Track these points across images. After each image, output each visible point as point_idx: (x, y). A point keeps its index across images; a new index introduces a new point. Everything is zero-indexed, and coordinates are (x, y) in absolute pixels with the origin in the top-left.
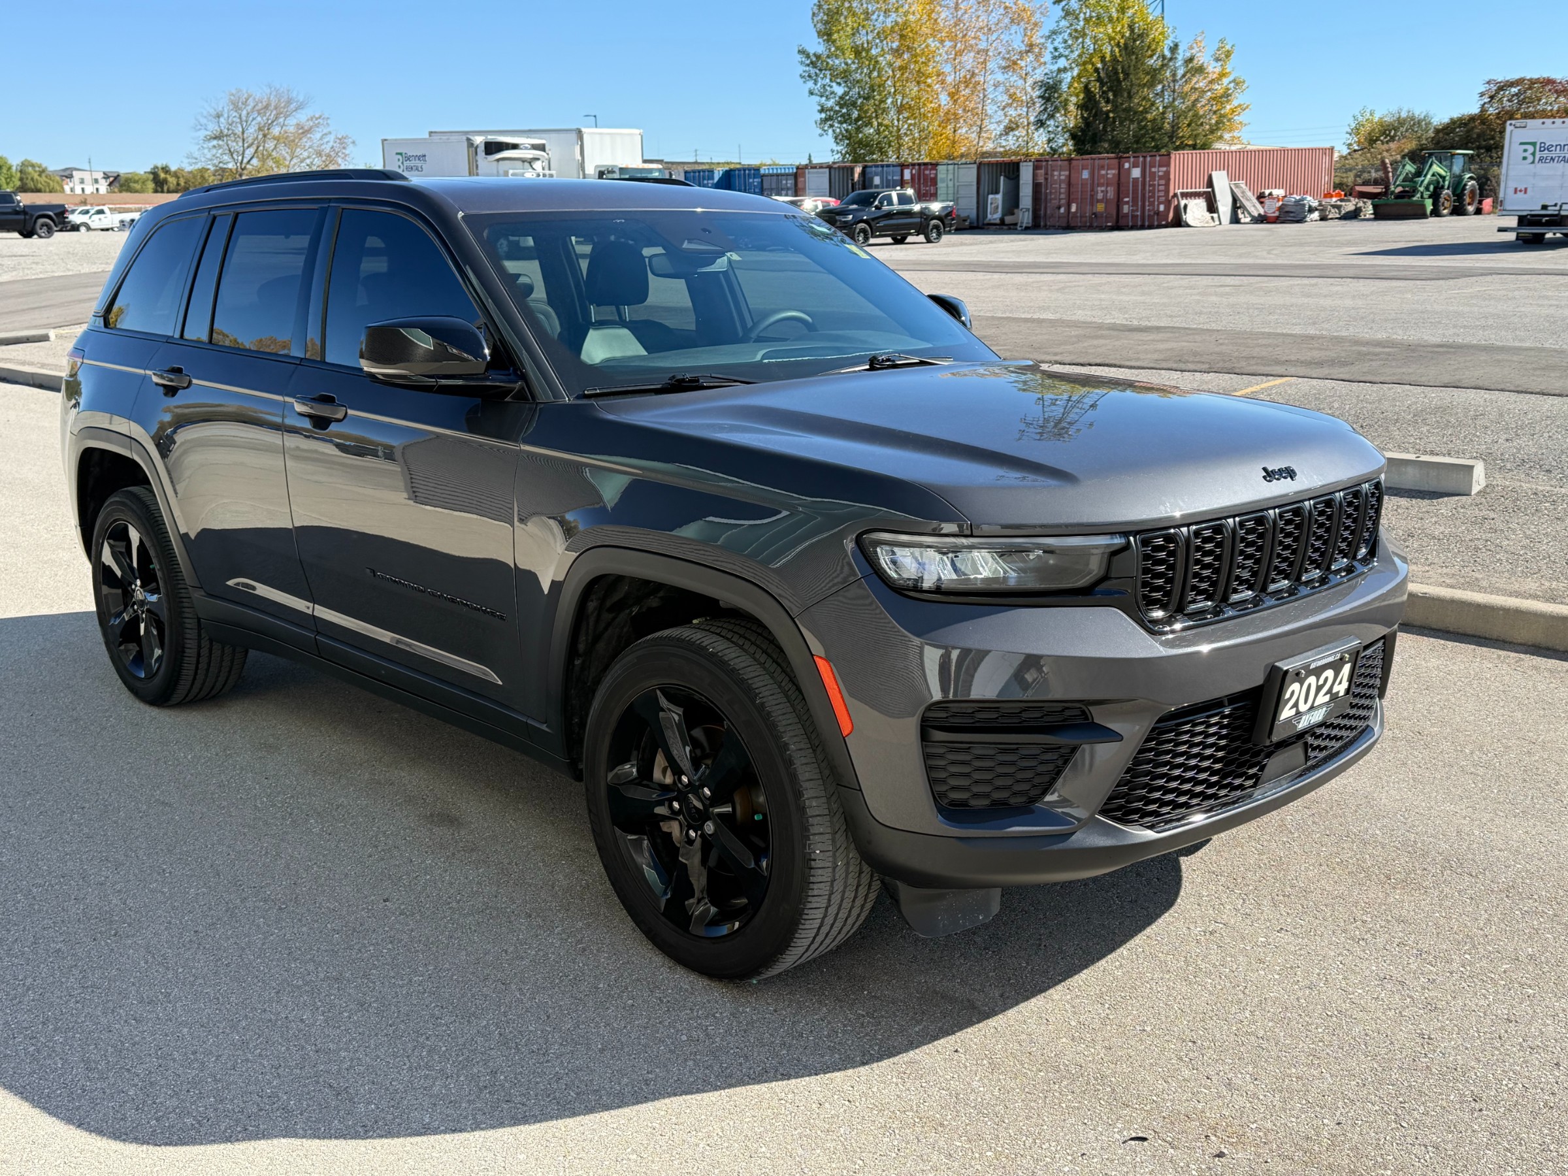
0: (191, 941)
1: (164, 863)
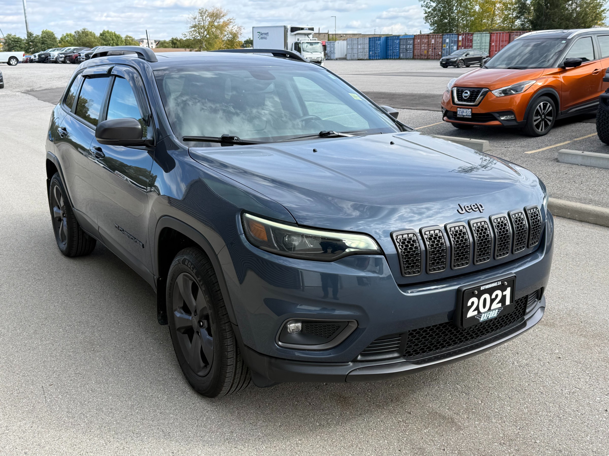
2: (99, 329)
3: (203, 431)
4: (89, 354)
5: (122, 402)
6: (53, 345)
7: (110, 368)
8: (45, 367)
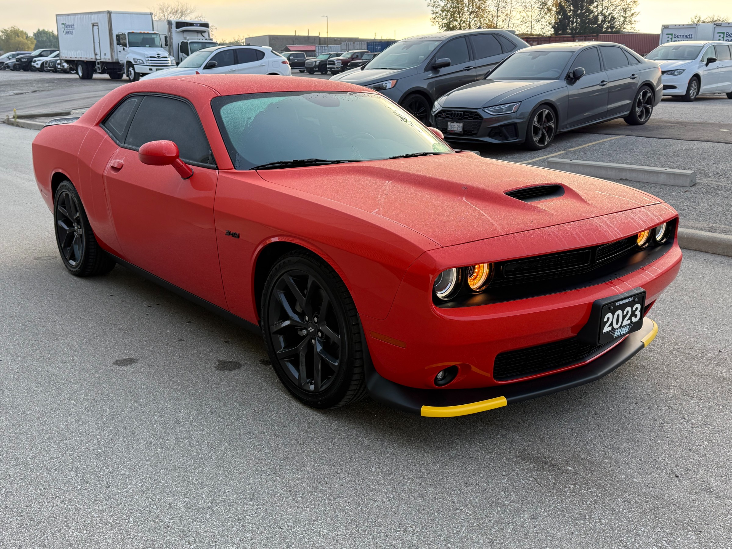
0: (86, 342)
1: (81, 315)
2: (61, 323)
3: (170, 390)
4: (52, 342)
5: (90, 375)
6: (14, 336)
7: (75, 351)
8: (8, 353)
